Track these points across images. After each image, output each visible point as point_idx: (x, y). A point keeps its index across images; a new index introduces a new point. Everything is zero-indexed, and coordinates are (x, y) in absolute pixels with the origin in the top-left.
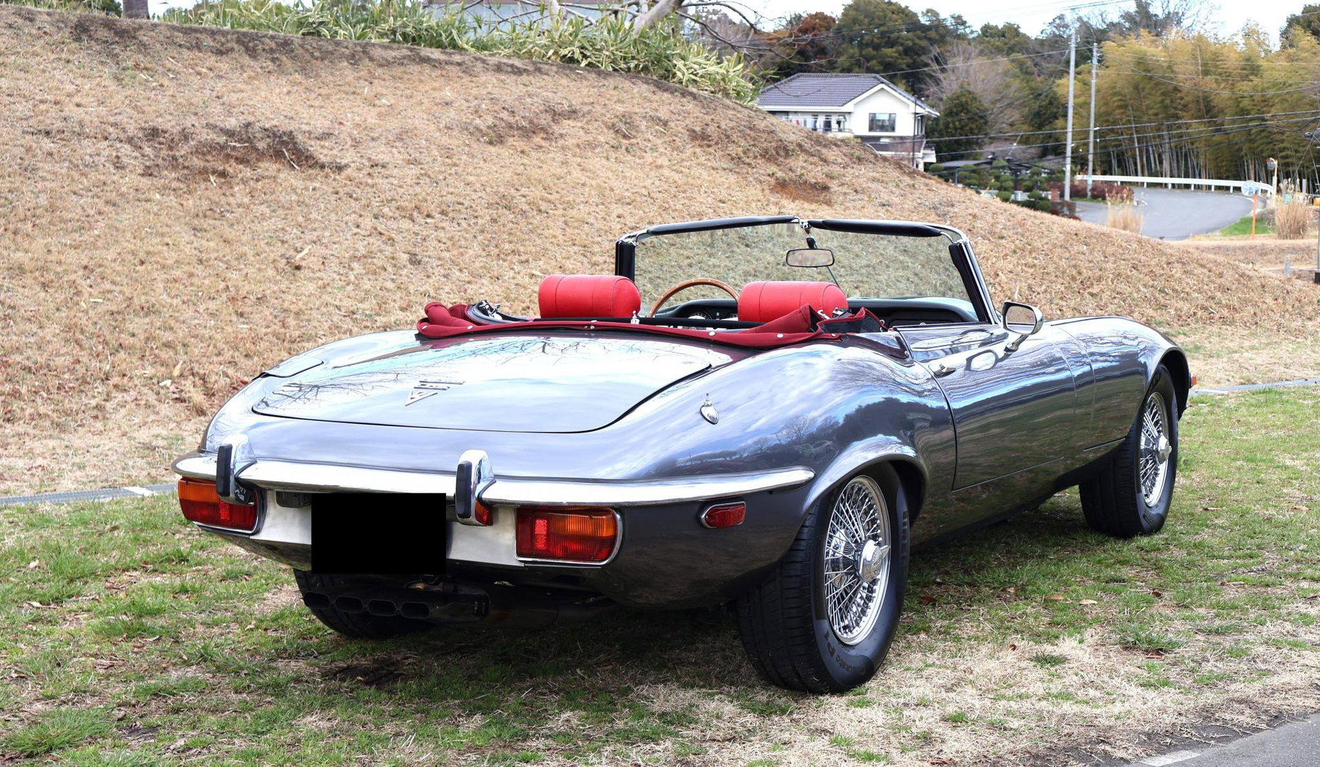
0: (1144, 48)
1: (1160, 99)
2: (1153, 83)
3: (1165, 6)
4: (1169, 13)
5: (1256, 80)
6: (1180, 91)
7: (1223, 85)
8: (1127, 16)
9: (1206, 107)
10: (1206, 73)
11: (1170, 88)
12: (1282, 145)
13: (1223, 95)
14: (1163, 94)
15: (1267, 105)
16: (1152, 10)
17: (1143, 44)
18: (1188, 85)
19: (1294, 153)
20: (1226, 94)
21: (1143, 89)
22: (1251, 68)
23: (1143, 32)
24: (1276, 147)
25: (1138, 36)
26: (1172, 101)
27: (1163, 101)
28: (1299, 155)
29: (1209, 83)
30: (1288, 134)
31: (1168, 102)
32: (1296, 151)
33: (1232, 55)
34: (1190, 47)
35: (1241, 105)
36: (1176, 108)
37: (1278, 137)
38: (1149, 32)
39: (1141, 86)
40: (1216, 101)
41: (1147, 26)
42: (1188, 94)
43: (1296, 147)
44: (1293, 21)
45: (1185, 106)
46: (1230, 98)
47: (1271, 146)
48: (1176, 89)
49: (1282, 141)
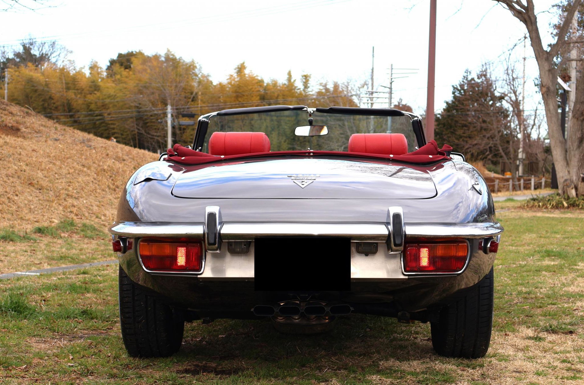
0: (31, 73)
1: (41, 103)
2: (37, 94)
3: (40, 50)
4: (43, 54)
5: (98, 94)
6: (53, 99)
7: (79, 96)
8: (18, 55)
9: (68, 108)
10: (68, 88)
11: (47, 97)
12: (113, 131)
13: (78, 101)
14: (44, 100)
15: (105, 109)
16: (33, 52)
17: (28, 71)
18: (58, 95)
19: (120, 136)
20: (80, 101)
21: (31, 98)
22: (94, 87)
23: (30, 64)
24: (110, 132)
25: (26, 66)
26: (48, 105)
27: (43, 105)
28: (124, 137)
29: (71, 94)
30: (117, 124)
31: (46, 105)
32: (122, 135)
33: (84, 79)
34: (58, 74)
35: (90, 108)
36: (51, 109)
37: (112, 126)
38: (33, 65)
39: (30, 96)
40: (75, 105)
41: (31, 61)
42: (58, 101)
43: (122, 132)
44: (112, 62)
45: (56, 108)
46: (83, 104)
47: (107, 131)
48: (51, 98)
49: (114, 129)
